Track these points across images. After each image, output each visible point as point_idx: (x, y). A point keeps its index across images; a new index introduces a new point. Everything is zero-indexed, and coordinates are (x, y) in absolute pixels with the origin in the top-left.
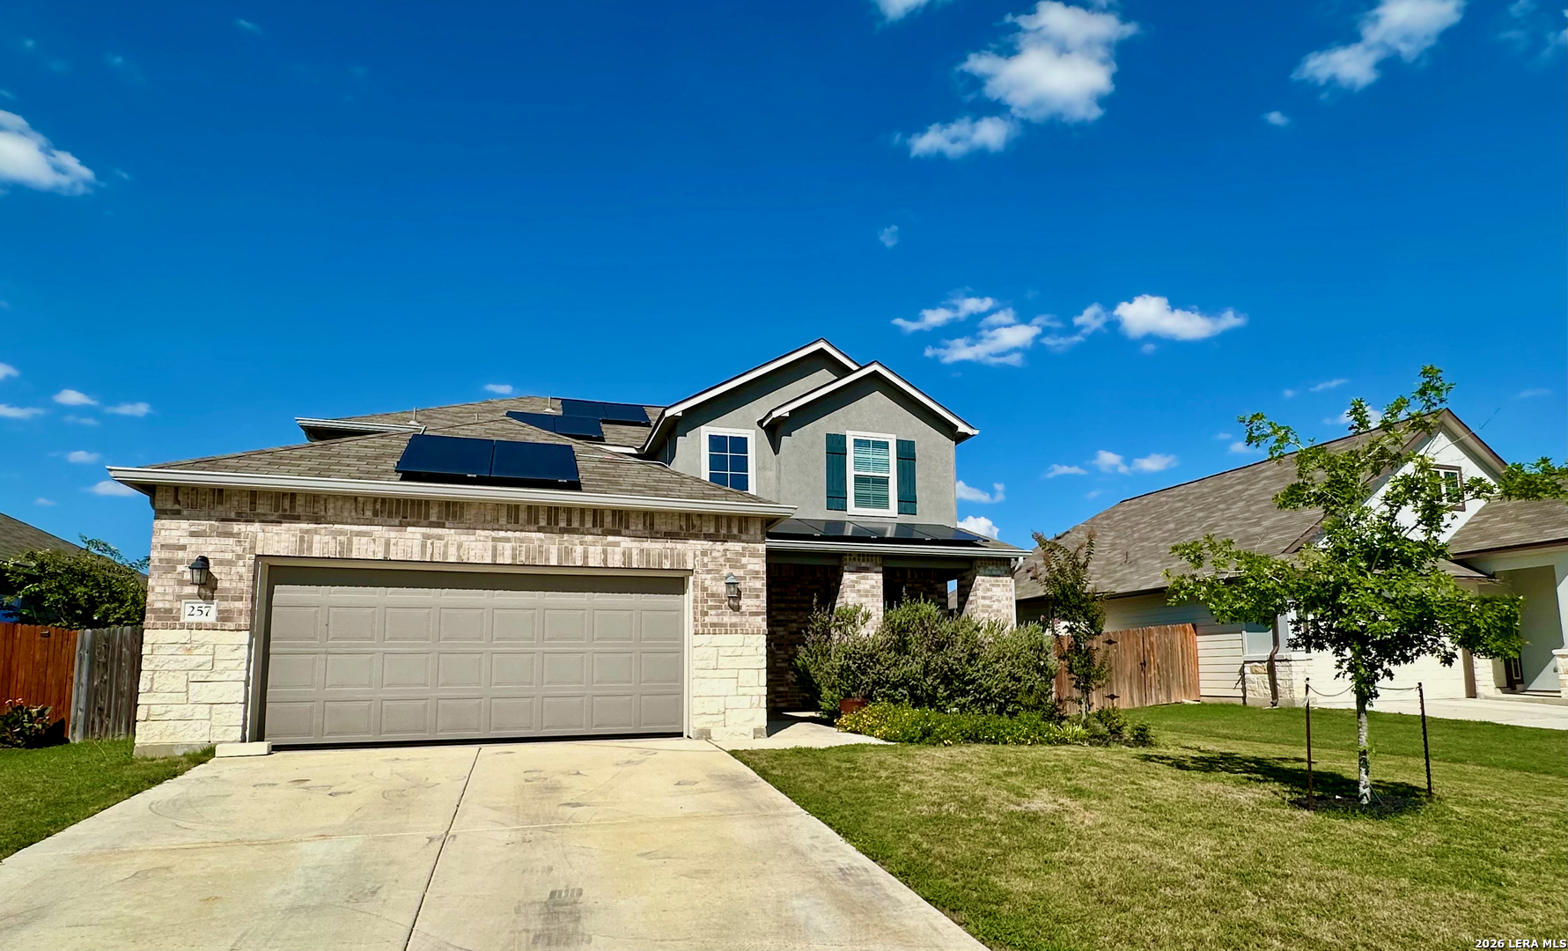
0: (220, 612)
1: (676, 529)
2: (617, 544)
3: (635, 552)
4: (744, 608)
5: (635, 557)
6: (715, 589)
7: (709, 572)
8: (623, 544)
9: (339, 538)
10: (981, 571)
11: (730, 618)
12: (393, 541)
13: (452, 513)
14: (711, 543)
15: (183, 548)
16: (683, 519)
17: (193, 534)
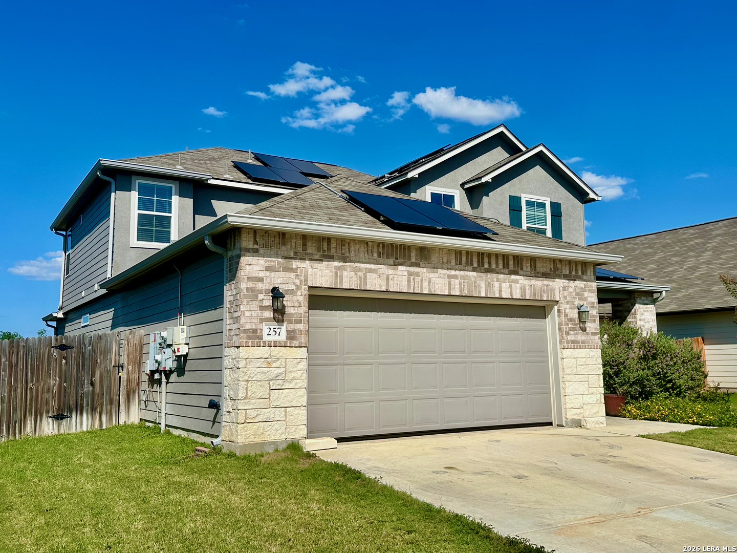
0: (288, 332)
1: (548, 271)
2: (516, 281)
3: (527, 287)
4: (588, 330)
5: (527, 292)
6: (572, 315)
7: (568, 303)
8: (520, 282)
9: (358, 274)
10: (638, 301)
11: (581, 337)
12: (391, 277)
13: (424, 255)
14: (567, 281)
15: (261, 280)
16: (552, 263)
17: (268, 269)
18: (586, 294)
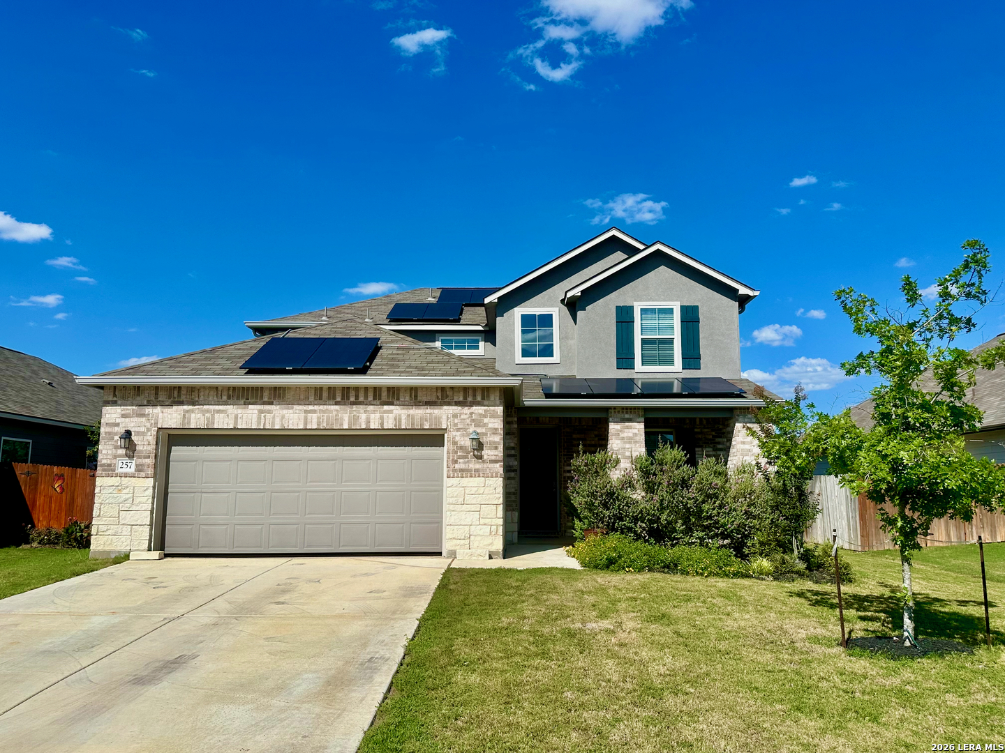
0: (136, 465)
1: (434, 399)
2: (391, 412)
3: (403, 417)
4: (485, 457)
5: (403, 421)
6: (462, 443)
7: (458, 430)
8: (394, 412)
9: (206, 415)
11: (474, 465)
12: (240, 416)
13: (278, 395)
14: (460, 408)
15: (117, 425)
16: (439, 391)
17: (123, 416)
18: (486, 420)
